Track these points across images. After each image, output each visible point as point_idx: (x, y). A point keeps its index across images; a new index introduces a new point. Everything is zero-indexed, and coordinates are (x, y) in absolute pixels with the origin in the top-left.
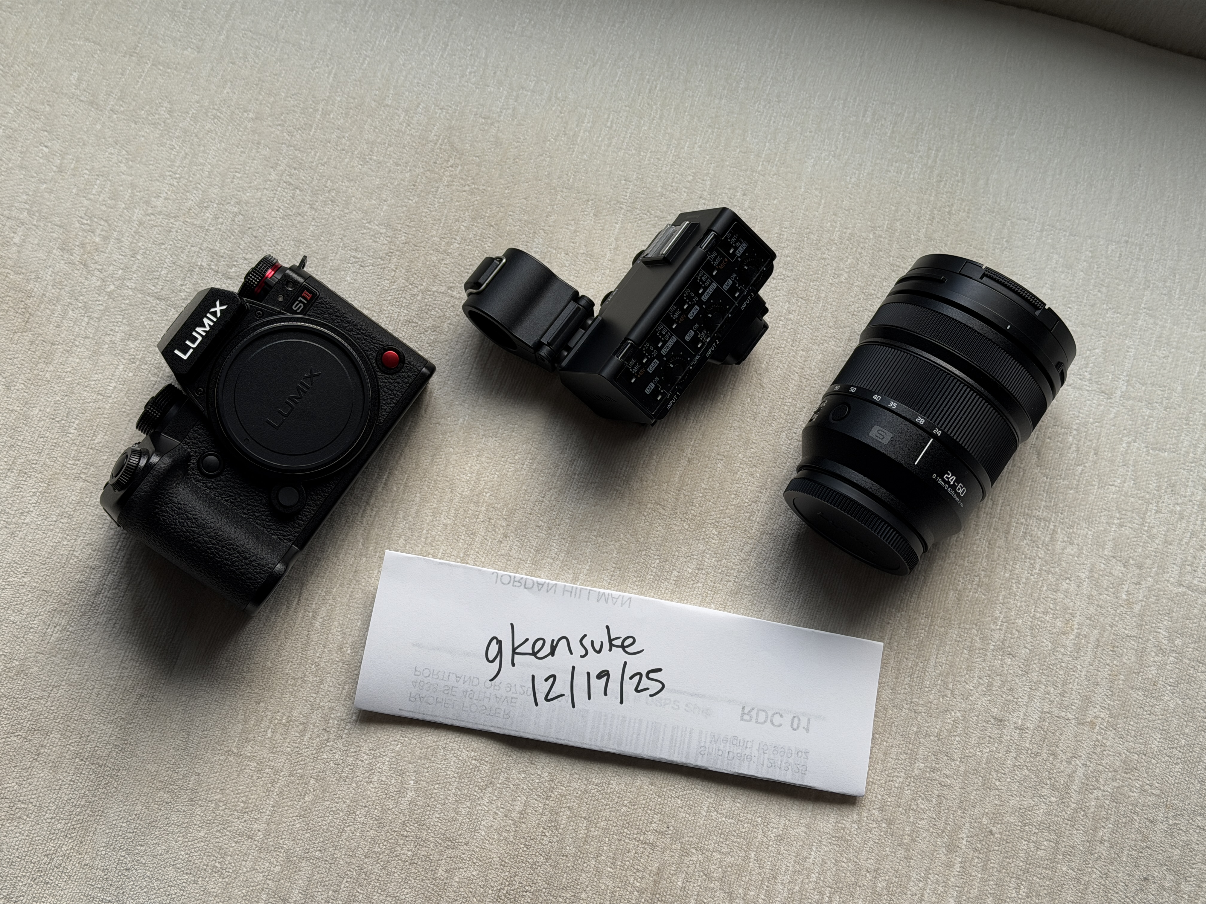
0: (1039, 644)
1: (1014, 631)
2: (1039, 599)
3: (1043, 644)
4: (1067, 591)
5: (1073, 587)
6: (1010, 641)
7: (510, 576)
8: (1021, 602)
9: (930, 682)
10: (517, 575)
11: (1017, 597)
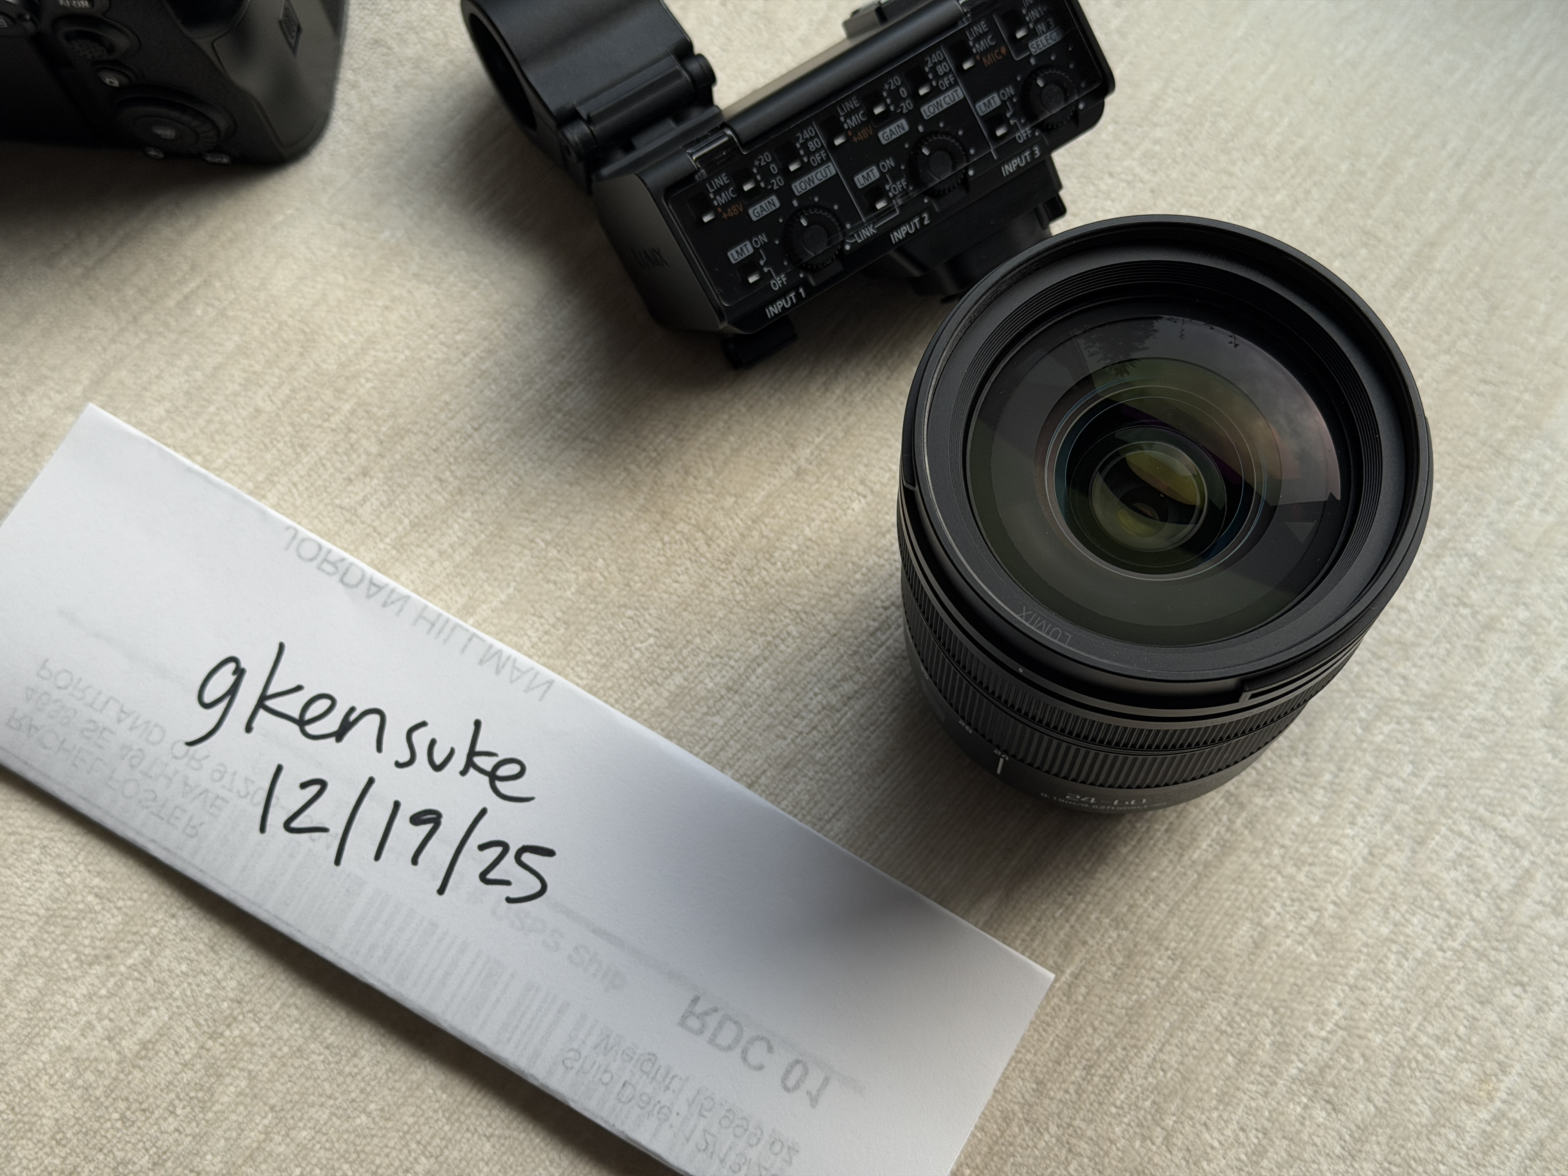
0: (1403, 1103)
1: (1356, 1055)
2: (1438, 1005)
3: (1412, 1107)
4: (1508, 1010)
5: (1525, 1007)
6: (1339, 1073)
7: (320, 547)
8: (1395, 997)
9: (1127, 1097)
10: (335, 549)
11: (1390, 985)
